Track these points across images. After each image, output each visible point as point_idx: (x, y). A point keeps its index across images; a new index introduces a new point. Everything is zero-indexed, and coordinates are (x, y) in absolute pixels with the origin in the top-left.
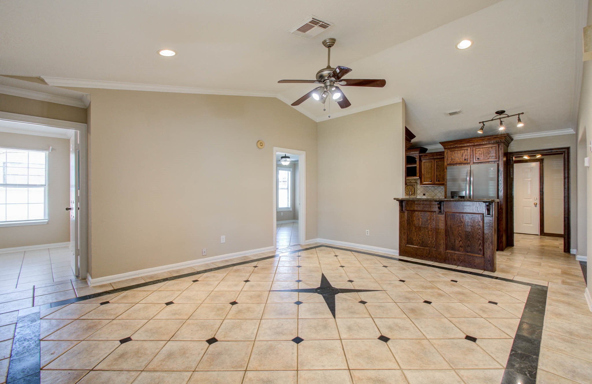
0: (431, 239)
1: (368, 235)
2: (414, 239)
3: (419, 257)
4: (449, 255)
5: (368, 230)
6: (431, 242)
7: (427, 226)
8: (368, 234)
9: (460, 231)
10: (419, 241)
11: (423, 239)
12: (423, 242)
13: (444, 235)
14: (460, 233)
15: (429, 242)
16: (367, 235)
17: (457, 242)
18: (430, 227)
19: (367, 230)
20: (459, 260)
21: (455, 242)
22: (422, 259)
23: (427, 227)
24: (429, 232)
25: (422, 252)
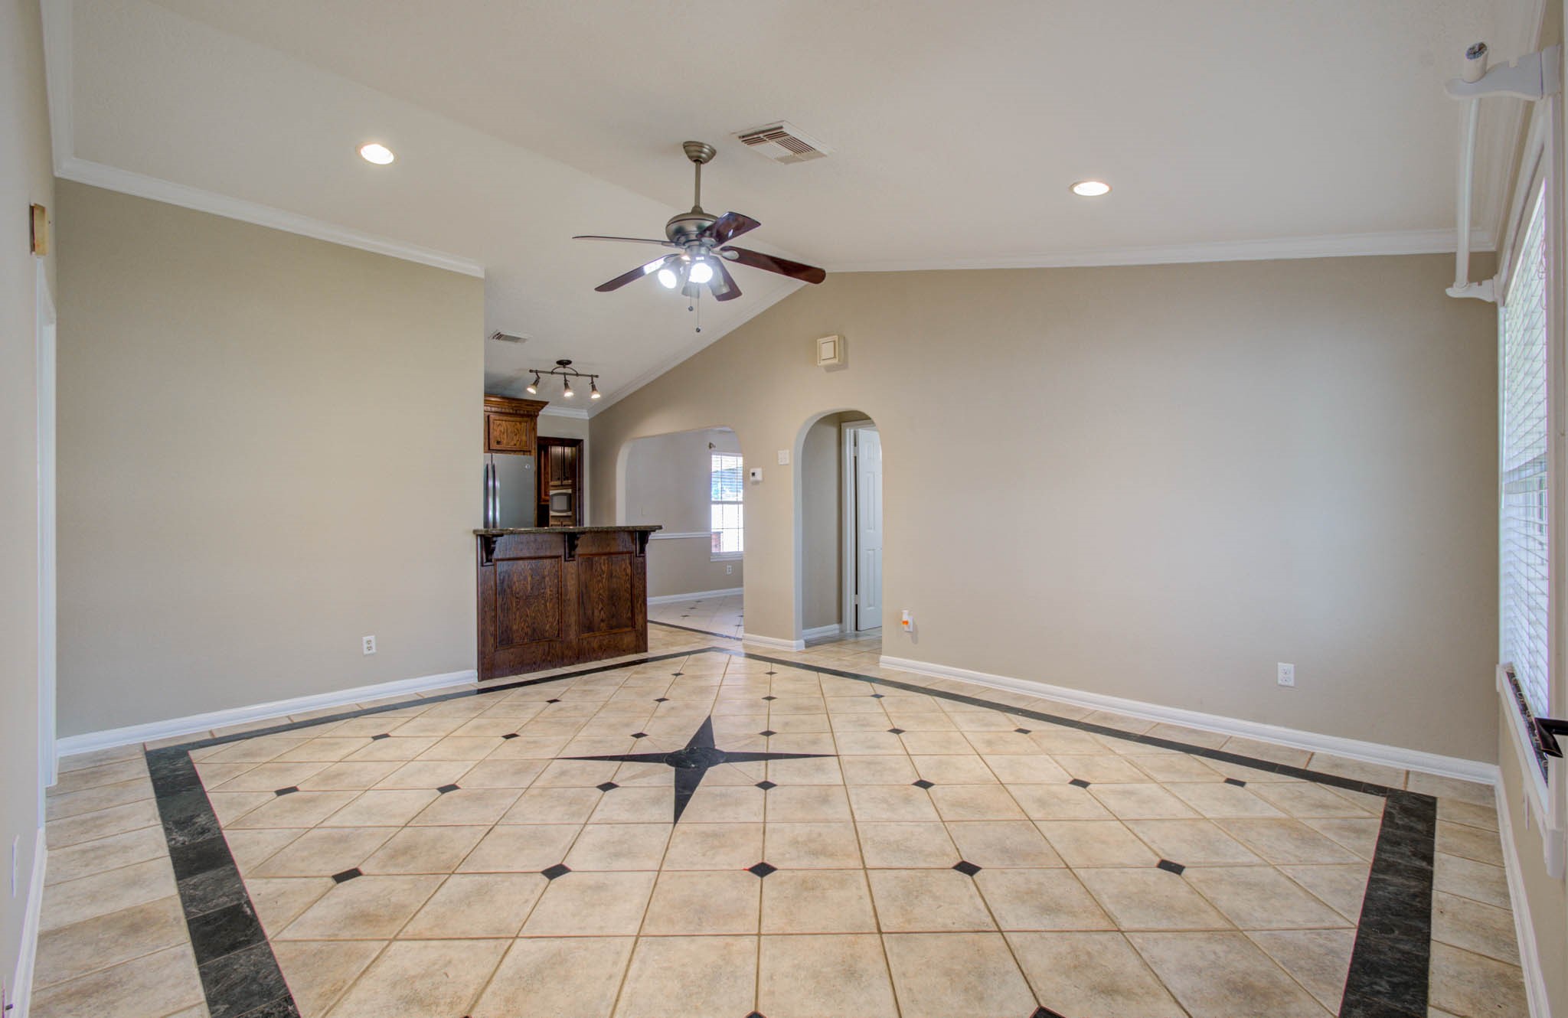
0: (550, 619)
1: (374, 650)
2: (515, 627)
3: (529, 668)
4: (585, 643)
5: (372, 638)
6: (550, 627)
7: (542, 591)
8: (369, 648)
9: (601, 591)
10: (526, 630)
11: (534, 623)
12: (534, 630)
13: (576, 606)
14: (600, 594)
15: (548, 627)
16: (366, 652)
17: (596, 613)
18: (549, 592)
19: (366, 638)
20: (600, 647)
21: (593, 613)
22: (534, 671)
23: (544, 593)
24: (548, 604)
25: (534, 654)
